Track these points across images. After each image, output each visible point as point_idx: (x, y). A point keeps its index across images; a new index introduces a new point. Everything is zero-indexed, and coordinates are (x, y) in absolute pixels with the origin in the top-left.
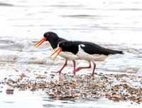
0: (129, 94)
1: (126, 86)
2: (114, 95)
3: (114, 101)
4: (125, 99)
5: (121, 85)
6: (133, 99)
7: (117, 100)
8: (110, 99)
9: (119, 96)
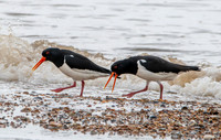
0: (72, 121)
1: (67, 110)
2: (52, 123)
3: (52, 130)
4: (66, 128)
5: (61, 109)
6: (76, 127)
7: (55, 128)
8: (46, 127)
9: (58, 124)
